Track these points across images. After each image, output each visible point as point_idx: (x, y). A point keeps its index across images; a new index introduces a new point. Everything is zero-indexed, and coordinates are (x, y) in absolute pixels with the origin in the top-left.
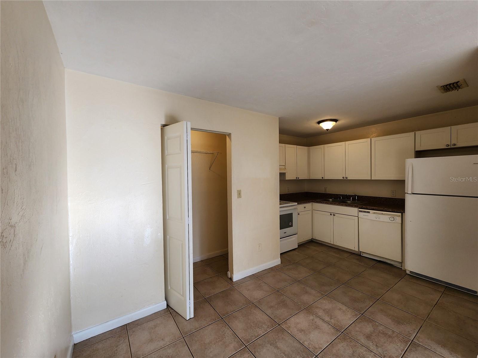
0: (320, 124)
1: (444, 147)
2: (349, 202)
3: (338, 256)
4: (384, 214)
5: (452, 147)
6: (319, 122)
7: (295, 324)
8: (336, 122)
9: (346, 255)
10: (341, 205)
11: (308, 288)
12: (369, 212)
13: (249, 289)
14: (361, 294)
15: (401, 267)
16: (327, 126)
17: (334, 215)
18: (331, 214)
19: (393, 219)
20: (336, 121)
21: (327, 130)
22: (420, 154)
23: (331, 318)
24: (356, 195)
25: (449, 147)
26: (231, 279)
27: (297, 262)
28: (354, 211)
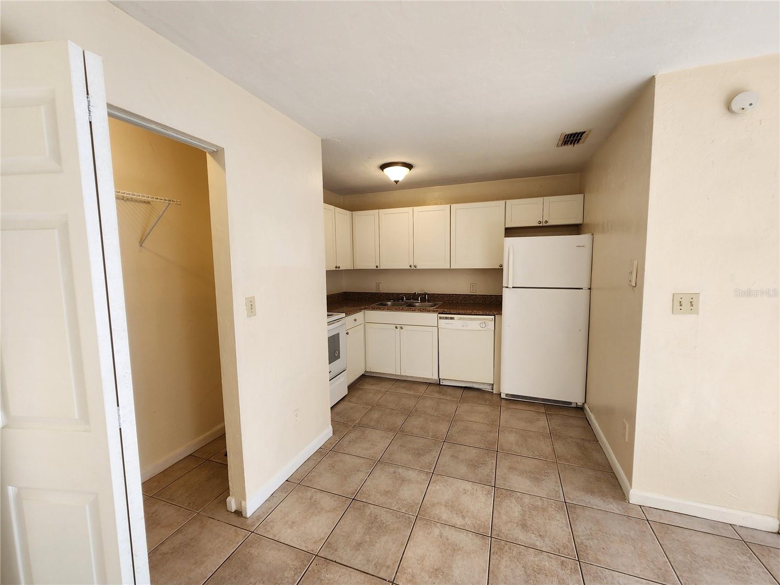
0: (384, 170)
1: (535, 224)
2: (417, 304)
3: (412, 393)
4: (474, 319)
5: (544, 224)
6: (383, 167)
7: (419, 562)
8: (410, 170)
9: (422, 389)
10: (413, 310)
11: (400, 470)
12: (452, 318)
13: (293, 523)
14: (474, 451)
15: (492, 391)
16: (397, 174)
17: (401, 328)
18: (396, 328)
19: (484, 326)
20: (409, 166)
21: (396, 182)
22: (510, 232)
23: (463, 517)
24: (426, 294)
25: (541, 225)
26: (239, 513)
27: (359, 423)
28: (431, 318)
